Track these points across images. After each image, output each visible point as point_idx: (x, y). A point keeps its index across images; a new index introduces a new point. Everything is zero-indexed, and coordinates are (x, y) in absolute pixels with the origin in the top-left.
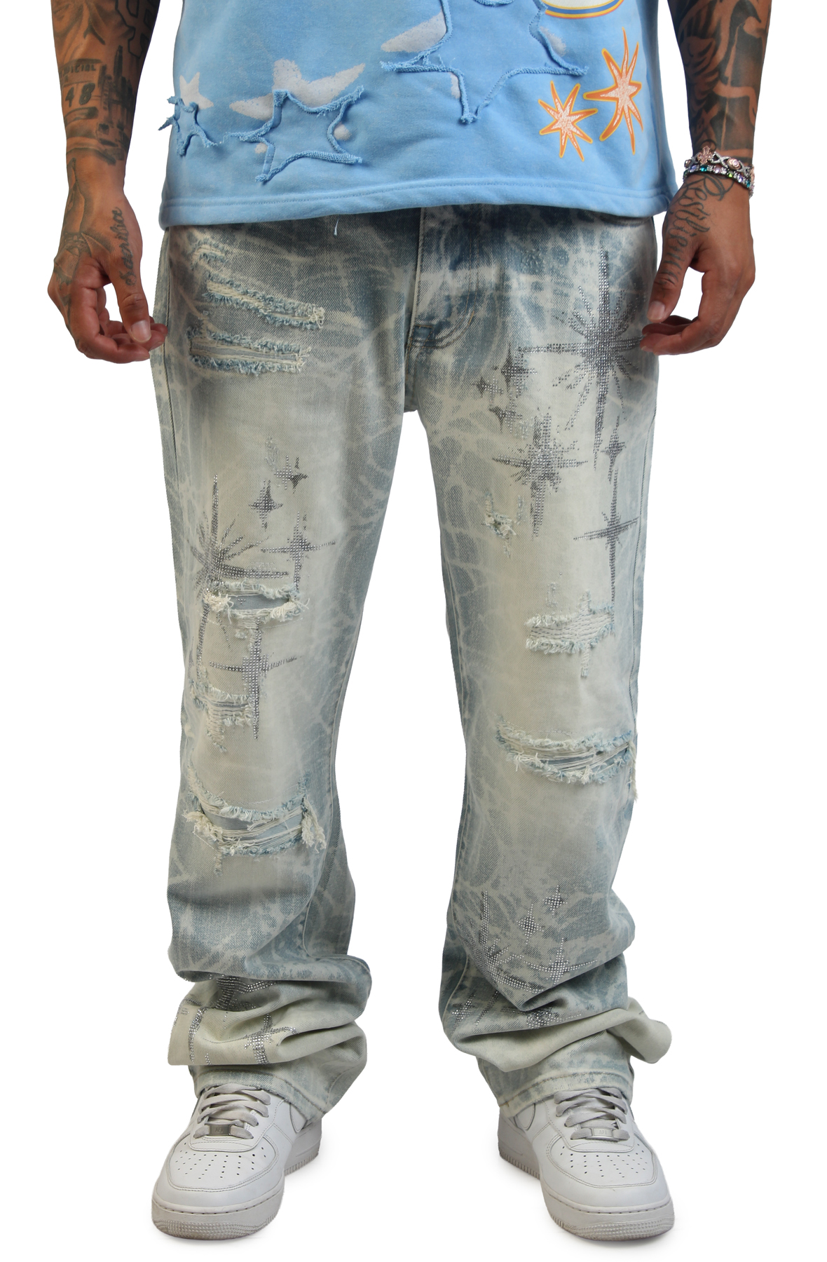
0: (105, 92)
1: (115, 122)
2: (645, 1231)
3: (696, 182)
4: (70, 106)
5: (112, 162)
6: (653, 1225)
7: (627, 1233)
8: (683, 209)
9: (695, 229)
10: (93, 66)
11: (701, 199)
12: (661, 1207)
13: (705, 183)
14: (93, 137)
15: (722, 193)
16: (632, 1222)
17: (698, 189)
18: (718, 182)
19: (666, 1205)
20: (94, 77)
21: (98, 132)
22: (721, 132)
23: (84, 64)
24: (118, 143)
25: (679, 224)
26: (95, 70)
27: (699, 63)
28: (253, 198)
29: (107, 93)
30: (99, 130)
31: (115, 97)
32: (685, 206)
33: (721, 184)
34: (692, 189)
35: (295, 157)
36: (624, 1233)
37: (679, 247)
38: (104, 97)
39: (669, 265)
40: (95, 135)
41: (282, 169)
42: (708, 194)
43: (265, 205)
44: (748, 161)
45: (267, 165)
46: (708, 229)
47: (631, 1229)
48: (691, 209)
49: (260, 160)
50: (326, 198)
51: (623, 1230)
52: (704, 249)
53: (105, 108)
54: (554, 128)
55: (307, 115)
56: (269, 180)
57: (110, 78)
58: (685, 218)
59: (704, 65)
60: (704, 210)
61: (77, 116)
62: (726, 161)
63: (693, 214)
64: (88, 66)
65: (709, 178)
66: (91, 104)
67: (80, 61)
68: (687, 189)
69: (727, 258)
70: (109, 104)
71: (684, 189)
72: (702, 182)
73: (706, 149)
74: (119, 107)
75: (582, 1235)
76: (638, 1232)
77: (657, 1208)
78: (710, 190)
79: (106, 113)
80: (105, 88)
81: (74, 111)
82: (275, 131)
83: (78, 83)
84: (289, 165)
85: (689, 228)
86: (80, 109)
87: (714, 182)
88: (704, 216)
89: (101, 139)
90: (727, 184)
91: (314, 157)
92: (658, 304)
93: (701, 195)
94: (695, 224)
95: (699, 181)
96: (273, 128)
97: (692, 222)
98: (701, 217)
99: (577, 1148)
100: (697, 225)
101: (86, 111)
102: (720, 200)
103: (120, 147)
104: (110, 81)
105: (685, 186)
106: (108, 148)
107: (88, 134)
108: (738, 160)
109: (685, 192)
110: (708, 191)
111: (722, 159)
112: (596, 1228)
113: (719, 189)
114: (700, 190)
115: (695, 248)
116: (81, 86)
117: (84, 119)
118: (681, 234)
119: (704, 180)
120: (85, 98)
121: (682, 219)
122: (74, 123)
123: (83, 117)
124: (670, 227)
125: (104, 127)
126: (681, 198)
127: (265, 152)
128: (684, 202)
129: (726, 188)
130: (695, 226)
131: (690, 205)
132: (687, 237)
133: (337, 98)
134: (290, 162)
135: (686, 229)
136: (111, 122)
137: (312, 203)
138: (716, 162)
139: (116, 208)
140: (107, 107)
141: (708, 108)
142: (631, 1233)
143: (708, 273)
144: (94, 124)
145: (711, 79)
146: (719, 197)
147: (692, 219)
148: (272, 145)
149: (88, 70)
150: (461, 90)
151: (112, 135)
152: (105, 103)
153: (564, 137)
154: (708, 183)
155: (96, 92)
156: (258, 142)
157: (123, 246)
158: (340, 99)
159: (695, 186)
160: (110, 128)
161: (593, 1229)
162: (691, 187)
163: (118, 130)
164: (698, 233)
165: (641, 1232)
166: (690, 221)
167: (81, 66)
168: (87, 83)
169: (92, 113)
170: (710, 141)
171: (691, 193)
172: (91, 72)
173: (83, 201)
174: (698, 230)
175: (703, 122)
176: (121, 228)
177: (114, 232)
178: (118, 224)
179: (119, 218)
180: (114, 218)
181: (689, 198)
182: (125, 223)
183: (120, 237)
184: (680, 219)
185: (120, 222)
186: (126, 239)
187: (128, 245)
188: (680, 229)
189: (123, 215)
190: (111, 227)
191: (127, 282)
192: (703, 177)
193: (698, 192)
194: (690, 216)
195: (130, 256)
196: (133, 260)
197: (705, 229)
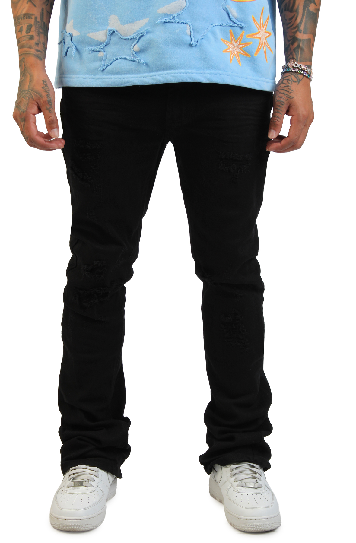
0: (37, 29)
1: (42, 42)
2: (266, 528)
3: (287, 76)
4: (21, 34)
5: (41, 59)
6: (270, 525)
7: (258, 528)
8: (282, 88)
9: (288, 97)
10: (31, 17)
11: (290, 84)
12: (274, 517)
14: (33, 48)
15: (299, 81)
16: (261, 524)
17: (288, 80)
18: (297, 77)
19: (276, 516)
20: (32, 22)
21: (35, 46)
22: (298, 55)
23: (27, 16)
24: (43, 51)
25: (280, 95)
26: (32, 18)
27: (289, 23)
28: (98, 76)
29: (38, 29)
30: (35, 45)
31: (41, 31)
32: (283, 87)
33: (298, 77)
35: (117, 59)
36: (257, 528)
37: (281, 105)
38: (37, 31)
39: (277, 113)
40: (33, 47)
41: (111, 64)
42: (293, 82)
43: (104, 80)
44: (310, 67)
45: (104, 62)
46: (293, 97)
47: (260, 527)
48: (285, 89)
49: (101, 59)
50: (131, 78)
51: (257, 527)
52: (292, 106)
53: (37, 36)
54: (228, 51)
55: (122, 40)
56: (105, 69)
57: (39, 22)
58: (283, 92)
59: (291, 24)
60: (291, 89)
61: (25, 39)
62: (300, 66)
63: (286, 91)
64: (29, 16)
65: (293, 75)
66: (31, 34)
67: (25, 14)
68: (284, 80)
69: (302, 110)
70: (39, 34)
71: (282, 80)
72: (290, 76)
73: (291, 61)
74: (43, 35)
75: (239, 529)
76: (263, 528)
77: (272, 517)
79: (38, 38)
80: (37, 27)
81: (23, 36)
82: (107, 46)
83: (24, 24)
84: (114, 62)
85: (285, 97)
86: (26, 36)
87: (295, 76)
88: (291, 91)
89: (36, 49)
90: (301, 77)
91: (125, 59)
92: (273, 130)
93: (290, 82)
94: (287, 95)
95: (288, 76)
96: (106, 45)
97: (286, 94)
98: (290, 92)
99: (239, 491)
100: (288, 95)
101: (29, 37)
102: (298, 84)
103: (43, 53)
104: (38, 24)
105: (283, 78)
106: (39, 53)
107: (30, 47)
108: (305, 66)
109: (283, 81)
110: (293, 81)
111: (299, 65)
112: (245, 526)
113: (297, 79)
114: (289, 80)
115: (288, 106)
116: (26, 26)
117: (28, 40)
118: (282, 100)
119: (291, 75)
120: (28, 31)
122: (23, 42)
123: (28, 39)
124: (277, 96)
125: (37, 44)
126: (281, 84)
127: (103, 56)
128: (282, 85)
129: (300, 79)
130: (287, 96)
131: (285, 87)
132: (284, 101)
133: (135, 33)
134: (114, 61)
136: (40, 42)
137: (126, 80)
138: (296, 67)
140: (38, 35)
141: (293, 43)
142: (260, 528)
143: (293, 117)
144: (33, 42)
145: (294, 30)
146: (297, 83)
148: (106, 53)
149: (29, 18)
150: (191, 32)
151: (40, 48)
152: (37, 33)
153: (232, 55)
154: (293, 77)
155: (33, 28)
156: (99, 51)
157: (47, 95)
158: (137, 34)
159: (287, 78)
160: (40, 44)
161: (244, 526)
162: (285, 79)
163: (43, 45)
164: (289, 99)
165: (265, 528)
167: (26, 16)
168: (29, 24)
169: (32, 38)
170: (293, 58)
171: (285, 81)
172: (30, 19)
173: (29, 76)
174: (289, 98)
175: (290, 50)
176: (46, 88)
177: (43, 90)
178: (45, 86)
179: (45, 83)
180: (43, 84)
181: (284, 84)
182: (48, 85)
183: (46, 92)
184: (281, 93)
185: (46, 85)
186: (49, 93)
187: (49, 95)
188: (281, 97)
189: (47, 82)
190: (42, 88)
191: (50, 111)
192: (290, 74)
193: (288, 81)
194: (285, 91)
195: (51, 100)
196: (52, 101)
197: (292, 97)
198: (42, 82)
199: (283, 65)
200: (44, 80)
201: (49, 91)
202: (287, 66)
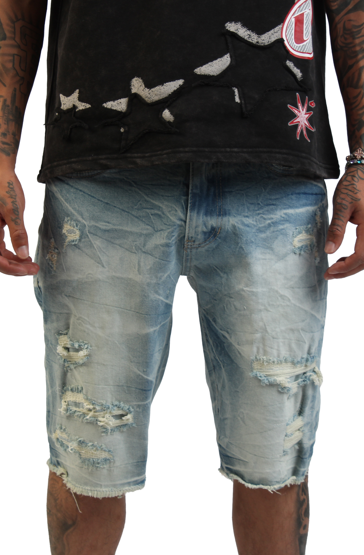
1: (11, 131)
3: (352, 171)
8: (345, 187)
11: (355, 181)
13: (357, 172)
24: (12, 144)
25: (342, 196)
29: (7, 115)
30: (1, 136)
31: (11, 117)
32: (346, 186)
34: (350, 176)
37: (343, 210)
38: (4, 117)
39: (337, 220)
42: (359, 179)
48: (350, 188)
52: (357, 211)
53: (5, 124)
57: (8, 106)
58: (347, 193)
59: (356, 104)
60: (357, 188)
65: (359, 169)
72: (356, 172)
73: (359, 150)
74: (14, 123)
78: (360, 176)
79: (5, 126)
85: (349, 199)
87: (362, 171)
88: (357, 192)
89: (2, 142)
92: (331, 243)
93: (355, 179)
94: (352, 196)
98: (355, 192)
100: (354, 197)
103: (14, 146)
104: (8, 108)
106: (6, 146)
109: (346, 177)
110: (360, 177)
114: (355, 176)
115: (352, 210)
118: (345, 202)
121: (344, 193)
124: (338, 198)
125: (4, 135)
126: (343, 181)
128: (345, 183)
130: (352, 198)
131: (349, 185)
132: (347, 204)
135: (346, 199)
136: (8, 132)
139: (10, 180)
147: (350, 193)
151: (8, 139)
152: (4, 120)
157: (13, 202)
159: (352, 174)
160: (7, 135)
163: (13, 136)
166: (349, 195)
171: (349, 178)
174: (355, 200)
176: (12, 192)
177: (8, 195)
178: (10, 190)
179: (11, 186)
180: (9, 187)
181: (348, 181)
182: (15, 189)
183: (12, 197)
184: (343, 193)
185: (12, 188)
186: (15, 199)
187: (16, 202)
188: (343, 199)
189: (13, 185)
190: (7, 192)
191: (16, 223)
192: (356, 169)
193: (353, 177)
194: (349, 191)
195: (17, 208)
196: (19, 210)
197: (358, 199)
198: (7, 185)
199: (348, 156)
200: (10, 182)
201: (16, 196)
202: (354, 156)
